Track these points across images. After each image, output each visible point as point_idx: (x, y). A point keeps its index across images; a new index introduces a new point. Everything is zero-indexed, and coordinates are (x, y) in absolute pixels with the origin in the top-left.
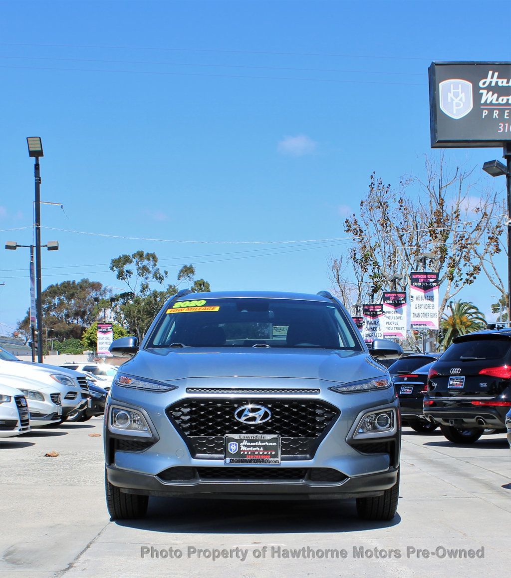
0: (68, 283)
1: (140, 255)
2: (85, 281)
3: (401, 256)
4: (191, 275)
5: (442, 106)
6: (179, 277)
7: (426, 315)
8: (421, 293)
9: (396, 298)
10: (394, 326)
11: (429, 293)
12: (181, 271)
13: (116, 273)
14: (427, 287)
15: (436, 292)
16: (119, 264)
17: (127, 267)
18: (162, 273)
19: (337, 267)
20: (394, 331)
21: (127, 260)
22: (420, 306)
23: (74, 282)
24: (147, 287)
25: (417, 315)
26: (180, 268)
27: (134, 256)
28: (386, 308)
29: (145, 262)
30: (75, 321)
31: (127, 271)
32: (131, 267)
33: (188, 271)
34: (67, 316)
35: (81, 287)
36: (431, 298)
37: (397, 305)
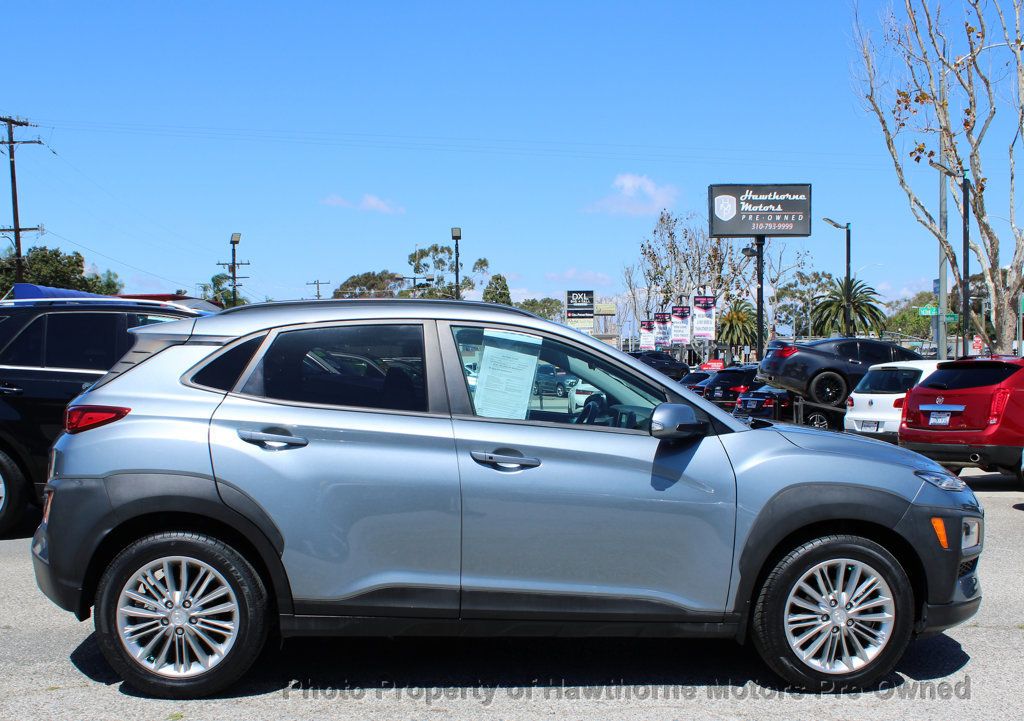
0: (369, 273)
1: (435, 249)
2: (385, 272)
3: (686, 273)
6: (474, 269)
7: (705, 329)
8: (702, 312)
9: (682, 311)
10: (680, 333)
11: (708, 312)
12: (476, 263)
13: (412, 268)
14: (707, 308)
15: (714, 311)
16: (416, 258)
17: (424, 261)
19: (629, 273)
20: (680, 337)
21: (423, 254)
22: (701, 322)
23: (374, 274)
24: (442, 280)
25: (699, 329)
26: (476, 260)
27: (430, 250)
28: (674, 319)
29: (441, 256)
31: (424, 265)
32: (428, 260)
33: (482, 264)
35: (381, 278)
36: (710, 316)
37: (683, 316)
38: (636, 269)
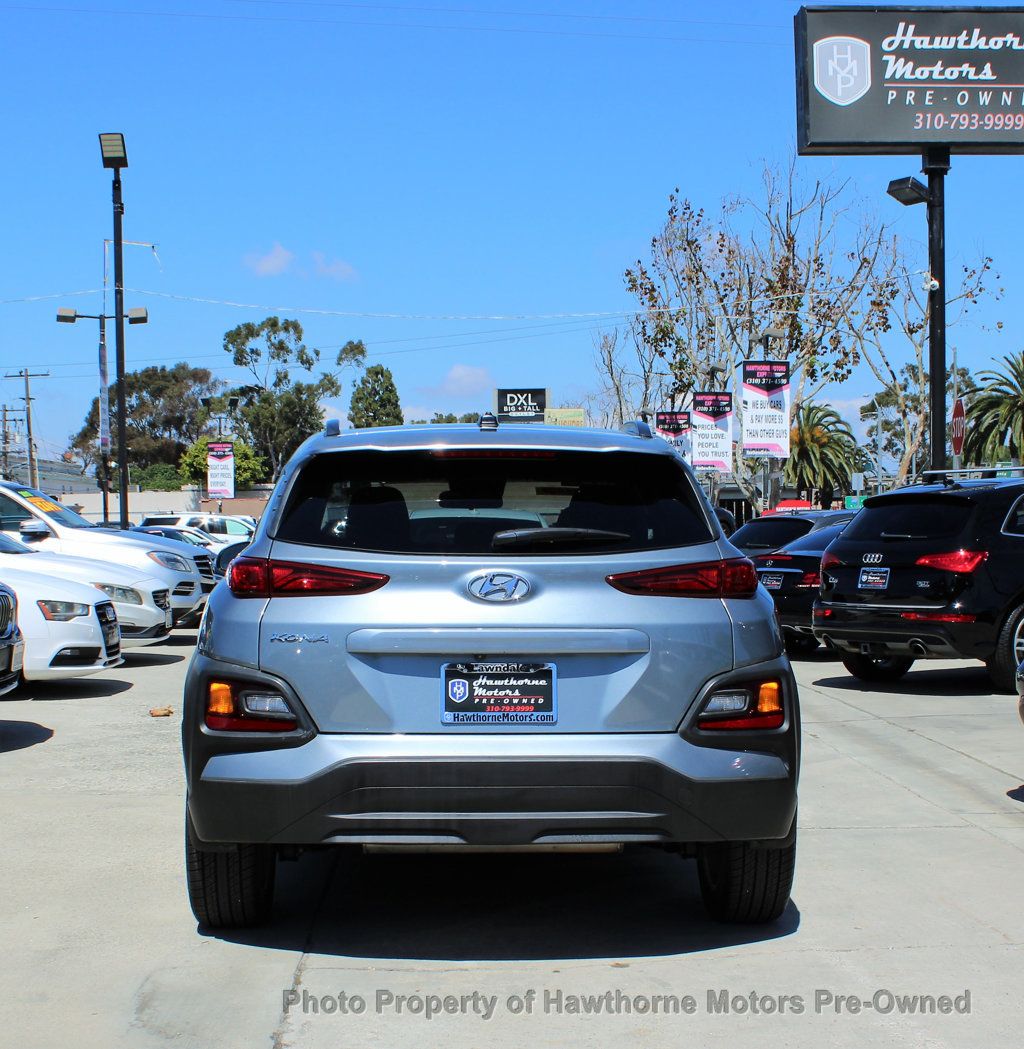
0: (154, 369)
1: (273, 324)
2: (182, 367)
3: (721, 329)
4: (360, 357)
5: (819, 83)
6: (340, 360)
7: (769, 433)
8: (762, 397)
9: (716, 403)
10: (710, 450)
11: (775, 397)
12: (344, 351)
13: (231, 356)
14: (771, 386)
15: (787, 395)
16: (238, 340)
17: (252, 344)
18: (310, 353)
19: (608, 347)
20: (710, 458)
21: (251, 331)
22: (758, 419)
23: (163, 369)
24: (286, 377)
25: (753, 434)
27: (263, 325)
28: (696, 419)
29: (282, 335)
30: (166, 435)
31: (252, 351)
32: (259, 343)
33: (354, 350)
34: (153, 425)
35: (174, 377)
36: (778, 405)
37: (718, 414)
38: (621, 337)
